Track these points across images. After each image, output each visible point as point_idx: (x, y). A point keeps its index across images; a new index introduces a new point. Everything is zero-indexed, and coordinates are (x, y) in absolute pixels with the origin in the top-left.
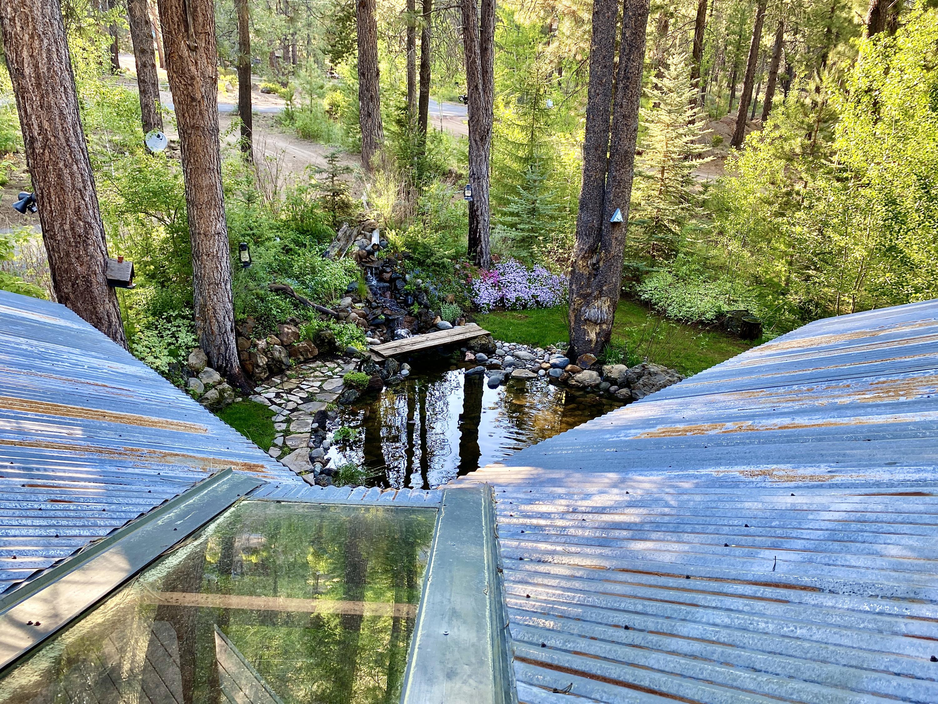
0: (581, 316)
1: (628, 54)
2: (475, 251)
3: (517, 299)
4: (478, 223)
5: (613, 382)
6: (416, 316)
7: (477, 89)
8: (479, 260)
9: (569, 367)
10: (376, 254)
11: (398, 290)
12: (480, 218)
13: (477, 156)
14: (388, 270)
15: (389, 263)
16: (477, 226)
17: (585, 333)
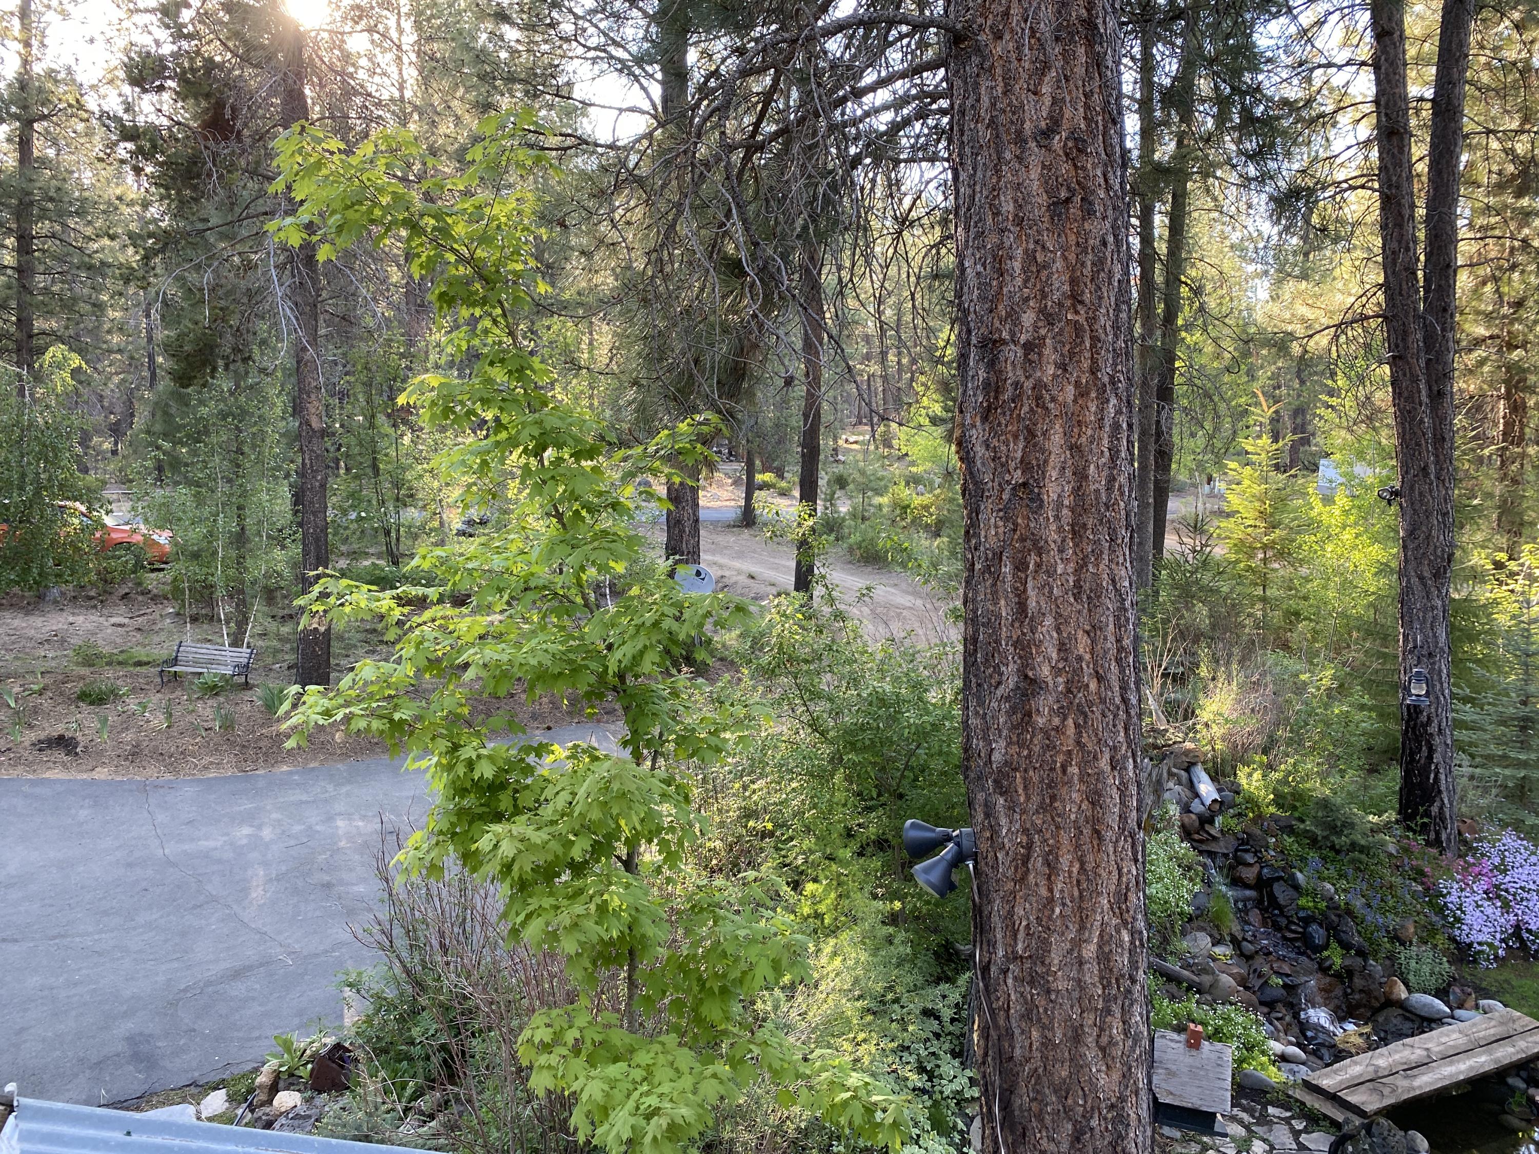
2: (1427, 814)
4: (1431, 751)
6: (1338, 976)
7: (1427, 475)
8: (1438, 834)
10: (1219, 820)
11: (1280, 907)
12: (1437, 740)
13: (1425, 610)
14: (1249, 858)
15: (1246, 842)
16: (1430, 758)
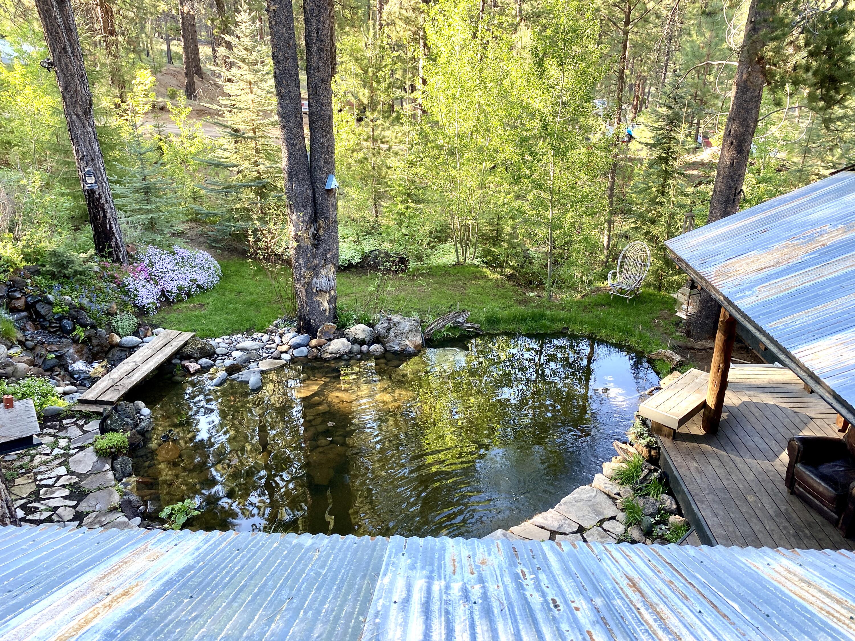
0: (312, 288)
1: (318, 16)
2: (110, 246)
3: (180, 288)
4: (105, 212)
5: (362, 342)
6: (84, 342)
7: (66, 52)
8: (117, 255)
9: (314, 342)
11: (43, 317)
12: (106, 206)
13: (84, 134)
14: (18, 295)
16: (105, 216)
17: (319, 304)
